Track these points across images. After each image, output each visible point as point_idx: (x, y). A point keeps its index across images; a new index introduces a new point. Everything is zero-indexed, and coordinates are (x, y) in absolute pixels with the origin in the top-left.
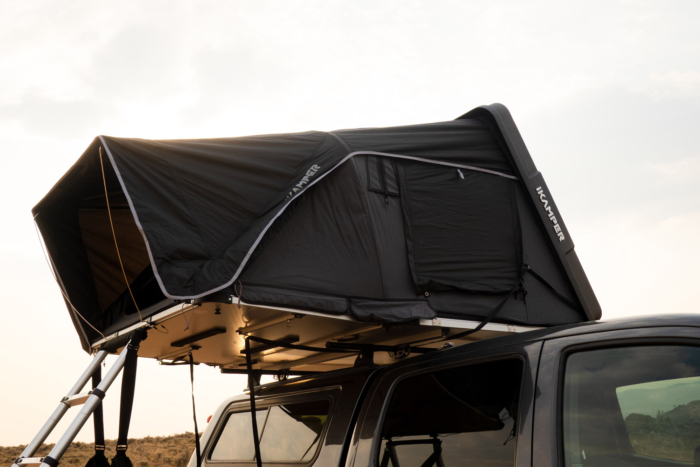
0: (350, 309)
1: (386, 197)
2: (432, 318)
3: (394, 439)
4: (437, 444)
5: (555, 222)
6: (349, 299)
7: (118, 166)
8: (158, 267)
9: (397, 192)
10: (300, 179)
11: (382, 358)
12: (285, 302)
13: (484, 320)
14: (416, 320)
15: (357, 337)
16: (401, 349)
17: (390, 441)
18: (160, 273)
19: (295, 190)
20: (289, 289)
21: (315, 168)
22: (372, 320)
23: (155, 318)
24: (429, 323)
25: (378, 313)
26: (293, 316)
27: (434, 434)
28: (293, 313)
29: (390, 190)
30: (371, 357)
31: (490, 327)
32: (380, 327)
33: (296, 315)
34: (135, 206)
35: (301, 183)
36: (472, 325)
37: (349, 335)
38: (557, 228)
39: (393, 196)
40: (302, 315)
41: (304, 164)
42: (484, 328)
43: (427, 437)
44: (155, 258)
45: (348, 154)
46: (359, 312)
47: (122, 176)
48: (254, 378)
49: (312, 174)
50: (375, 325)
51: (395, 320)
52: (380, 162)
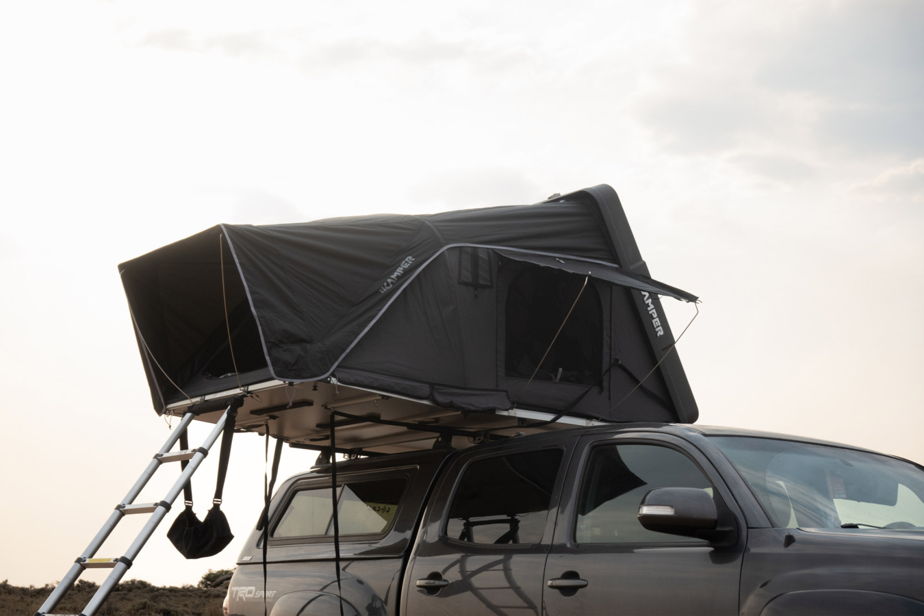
0: (432, 394)
1: (476, 289)
2: (507, 410)
3: (472, 519)
4: (514, 525)
5: (655, 316)
6: (432, 385)
7: (237, 255)
8: (269, 350)
9: (489, 284)
10: (395, 270)
11: (461, 443)
12: (375, 384)
13: (559, 414)
14: (492, 411)
15: (437, 420)
16: (480, 435)
17: (468, 521)
18: (269, 355)
19: (389, 280)
20: (378, 373)
21: (410, 259)
22: (451, 406)
23: (251, 388)
24: (505, 413)
25: (458, 401)
26: (380, 398)
27: (512, 514)
28: (380, 395)
29: (481, 282)
30: (450, 440)
31: (565, 420)
32: (459, 413)
33: (383, 396)
34: (251, 293)
35: (396, 274)
36: (548, 417)
37: (430, 418)
38: (656, 322)
39: (484, 287)
40: (388, 397)
41: (400, 254)
42: (558, 421)
43: (504, 517)
44: (266, 342)
45: (442, 247)
46: (440, 398)
47: (240, 264)
49: (407, 266)
50: (454, 411)
51: (473, 408)
52: (474, 252)
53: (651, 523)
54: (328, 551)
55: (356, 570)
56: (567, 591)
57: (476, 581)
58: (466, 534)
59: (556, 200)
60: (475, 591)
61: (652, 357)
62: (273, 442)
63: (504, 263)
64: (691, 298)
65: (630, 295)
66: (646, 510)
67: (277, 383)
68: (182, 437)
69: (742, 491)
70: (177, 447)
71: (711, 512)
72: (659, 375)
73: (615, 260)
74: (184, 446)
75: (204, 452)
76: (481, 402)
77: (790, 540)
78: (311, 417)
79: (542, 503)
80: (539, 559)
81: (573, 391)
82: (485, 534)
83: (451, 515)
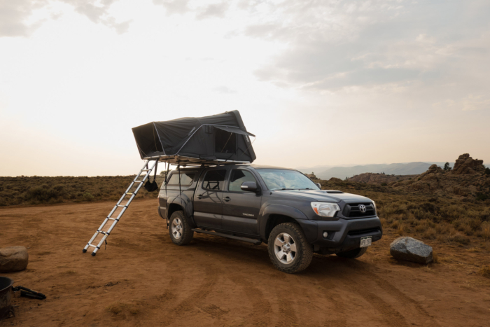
1: (209, 134)
2: (216, 159)
3: (209, 181)
4: (218, 183)
6: (200, 155)
7: (157, 129)
8: (164, 149)
10: (191, 130)
12: (187, 155)
13: (227, 159)
14: (212, 160)
15: (201, 162)
18: (164, 151)
19: (190, 133)
20: (188, 153)
21: (194, 128)
22: (204, 159)
23: (161, 156)
29: (210, 132)
30: (204, 165)
31: (228, 161)
33: (189, 158)
34: (160, 137)
36: (225, 160)
41: (192, 127)
43: (216, 181)
45: (201, 125)
46: (201, 158)
48: (179, 166)
52: (208, 126)
53: (243, 189)
54: (178, 188)
55: (184, 192)
56: (227, 201)
57: (211, 196)
58: (208, 185)
59: (226, 113)
60: (210, 198)
61: (247, 147)
62: (167, 164)
63: (214, 128)
64: (254, 136)
65: (243, 137)
66: (242, 187)
67: (165, 155)
68: (147, 165)
69: (262, 182)
70: (146, 168)
71: (255, 186)
72: (248, 151)
73: (238, 126)
74: (147, 168)
75: (151, 170)
76: (210, 158)
77: (271, 193)
78: (175, 160)
79: (223, 180)
80: (222, 193)
81: (230, 154)
82: (213, 185)
83: (205, 180)
